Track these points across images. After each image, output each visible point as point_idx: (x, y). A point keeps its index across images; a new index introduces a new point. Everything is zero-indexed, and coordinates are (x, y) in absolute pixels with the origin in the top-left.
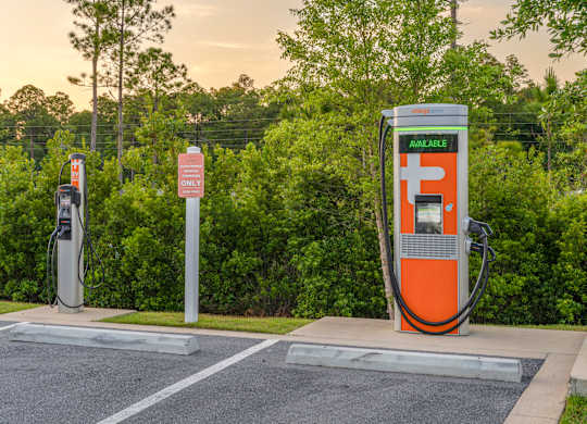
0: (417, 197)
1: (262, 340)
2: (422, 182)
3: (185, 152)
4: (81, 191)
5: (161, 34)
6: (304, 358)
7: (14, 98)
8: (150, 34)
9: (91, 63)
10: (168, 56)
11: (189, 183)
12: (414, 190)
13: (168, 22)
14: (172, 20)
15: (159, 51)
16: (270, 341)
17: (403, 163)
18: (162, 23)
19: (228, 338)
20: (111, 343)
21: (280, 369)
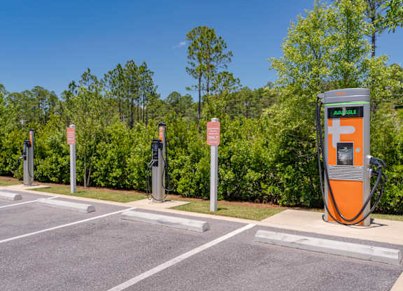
0: (338, 144)
1: (247, 224)
2: (341, 135)
3: (210, 121)
4: (163, 142)
5: (227, 64)
6: (264, 239)
7: (168, 98)
8: (222, 65)
9: (198, 80)
10: (231, 75)
11: (213, 137)
12: (336, 140)
13: (229, 59)
14: (232, 58)
15: (227, 73)
16: (251, 224)
17: (331, 125)
18: (227, 59)
19: (228, 222)
20: (166, 223)
21: (250, 245)
